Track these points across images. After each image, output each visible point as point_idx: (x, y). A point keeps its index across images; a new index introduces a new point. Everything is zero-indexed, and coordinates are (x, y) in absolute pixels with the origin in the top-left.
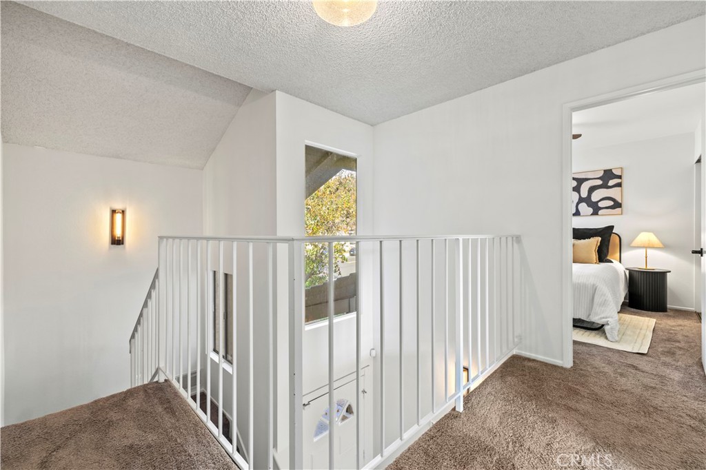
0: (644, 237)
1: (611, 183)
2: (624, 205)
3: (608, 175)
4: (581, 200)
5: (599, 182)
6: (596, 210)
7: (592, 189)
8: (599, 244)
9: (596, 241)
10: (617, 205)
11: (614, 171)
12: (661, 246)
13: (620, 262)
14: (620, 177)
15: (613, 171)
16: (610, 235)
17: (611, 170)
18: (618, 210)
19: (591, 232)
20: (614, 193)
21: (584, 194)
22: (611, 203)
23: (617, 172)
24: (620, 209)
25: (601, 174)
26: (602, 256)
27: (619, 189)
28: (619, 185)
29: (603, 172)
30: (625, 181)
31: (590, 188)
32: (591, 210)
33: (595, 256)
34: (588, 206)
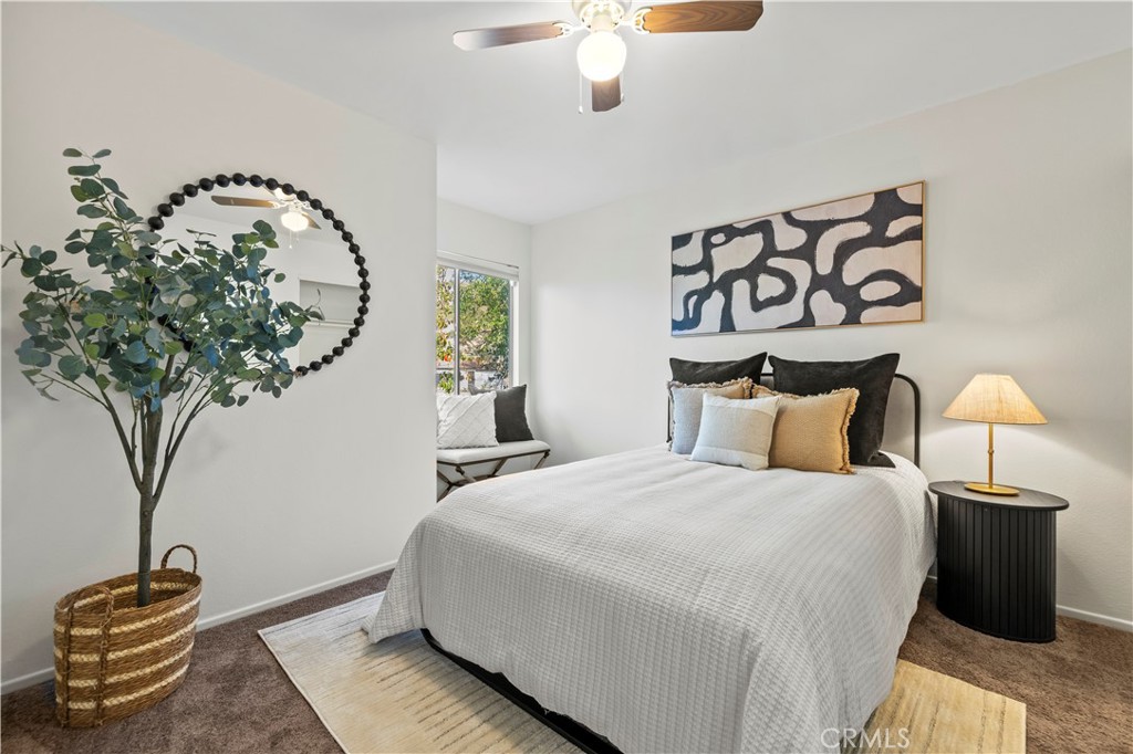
0: (983, 389)
1: (895, 228)
2: (927, 294)
3: (887, 205)
4: (817, 283)
5: (863, 229)
6: (855, 308)
7: (844, 251)
8: (852, 410)
9: (845, 399)
10: (910, 293)
11: (902, 194)
12: (1039, 418)
13: (917, 462)
14: (917, 210)
15: (899, 192)
16: (889, 383)
17: (894, 190)
18: (912, 309)
19: (837, 372)
20: (900, 258)
21: (825, 266)
22: (892, 288)
23: (910, 197)
24: (917, 305)
25: (866, 205)
26: (864, 445)
27: (913, 245)
28: (916, 234)
29: (872, 198)
30: (933, 222)
31: (838, 248)
32: (840, 311)
33: (839, 447)
34: (835, 300)
